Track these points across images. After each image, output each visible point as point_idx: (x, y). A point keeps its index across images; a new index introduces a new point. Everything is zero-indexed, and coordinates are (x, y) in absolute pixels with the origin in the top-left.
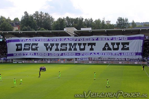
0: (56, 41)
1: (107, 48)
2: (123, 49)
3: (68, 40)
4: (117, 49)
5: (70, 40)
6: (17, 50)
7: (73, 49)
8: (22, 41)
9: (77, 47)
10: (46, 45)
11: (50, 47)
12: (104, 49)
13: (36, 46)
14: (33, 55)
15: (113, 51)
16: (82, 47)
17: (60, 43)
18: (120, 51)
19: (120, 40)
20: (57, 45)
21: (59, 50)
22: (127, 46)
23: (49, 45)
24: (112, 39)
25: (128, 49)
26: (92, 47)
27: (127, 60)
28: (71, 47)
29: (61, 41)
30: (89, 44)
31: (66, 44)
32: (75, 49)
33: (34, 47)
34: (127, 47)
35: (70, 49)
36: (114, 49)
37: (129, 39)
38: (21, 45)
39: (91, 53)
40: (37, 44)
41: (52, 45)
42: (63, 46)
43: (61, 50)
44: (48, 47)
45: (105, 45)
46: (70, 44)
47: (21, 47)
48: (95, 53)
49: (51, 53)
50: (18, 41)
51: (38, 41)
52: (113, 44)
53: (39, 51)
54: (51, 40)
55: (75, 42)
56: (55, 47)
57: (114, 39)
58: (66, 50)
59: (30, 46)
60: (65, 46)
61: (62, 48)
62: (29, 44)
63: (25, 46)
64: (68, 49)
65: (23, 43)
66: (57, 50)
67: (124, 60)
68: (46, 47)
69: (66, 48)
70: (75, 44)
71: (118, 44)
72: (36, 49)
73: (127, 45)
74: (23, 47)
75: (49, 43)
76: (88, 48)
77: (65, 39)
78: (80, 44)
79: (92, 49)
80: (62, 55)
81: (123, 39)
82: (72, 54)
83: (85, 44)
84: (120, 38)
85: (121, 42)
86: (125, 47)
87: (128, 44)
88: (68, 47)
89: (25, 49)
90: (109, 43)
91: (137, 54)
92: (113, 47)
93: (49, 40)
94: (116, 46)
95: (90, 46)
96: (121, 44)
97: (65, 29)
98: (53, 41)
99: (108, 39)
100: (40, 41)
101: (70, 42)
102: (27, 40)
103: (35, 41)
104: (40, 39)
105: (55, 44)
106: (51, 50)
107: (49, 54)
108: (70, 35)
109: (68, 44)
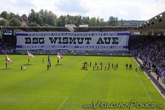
0: (59, 35)
1: (100, 42)
2: (113, 43)
4: (109, 43)
5: (70, 35)
6: (26, 43)
7: (73, 43)
8: (30, 35)
9: (76, 41)
11: (54, 40)
12: (98, 43)
13: (43, 40)
14: (40, 47)
15: (105, 45)
16: (80, 41)
17: (62, 37)
18: (111, 44)
19: (111, 35)
20: (60, 38)
22: (117, 41)
23: (53, 38)
24: (105, 35)
25: (117, 43)
26: (88, 41)
27: (116, 52)
28: (72, 41)
29: (63, 35)
30: (86, 39)
31: (67, 38)
32: (75, 43)
33: (41, 41)
34: (116, 42)
35: (71, 43)
36: (106, 43)
37: (118, 34)
38: (30, 39)
39: (88, 46)
40: (43, 39)
41: (56, 39)
42: (64, 40)
43: (64, 43)
44: (52, 40)
45: (99, 39)
46: (71, 39)
47: (30, 41)
48: (90, 46)
49: (55, 46)
51: (44, 35)
52: (105, 39)
53: (46, 44)
54: (55, 34)
55: (75, 37)
56: (58, 41)
57: (106, 35)
58: (67, 43)
60: (66, 40)
61: (64, 41)
62: (37, 39)
64: (69, 43)
65: (32, 38)
66: (60, 43)
67: (114, 52)
69: (68, 41)
70: (75, 39)
71: (110, 39)
72: (43, 42)
73: (116, 40)
74: (32, 41)
75: (53, 37)
76: (85, 42)
77: (66, 34)
78: (78, 39)
79: (88, 43)
81: (114, 34)
82: (72, 47)
83: (82, 39)
84: (111, 34)
85: (112, 37)
86: (115, 41)
87: (117, 38)
88: (69, 40)
89: (34, 43)
90: (103, 37)
91: (124, 47)
92: (106, 41)
93: (53, 35)
94: (108, 41)
95: (87, 40)
96: (112, 38)
97: (66, 26)
98: (56, 35)
99: (102, 35)
100: (46, 35)
101: (70, 37)
102: (34, 34)
103: (41, 35)
104: (46, 34)
105: (58, 38)
106: (55, 43)
107: (53, 46)
108: (70, 30)
109: (69, 38)
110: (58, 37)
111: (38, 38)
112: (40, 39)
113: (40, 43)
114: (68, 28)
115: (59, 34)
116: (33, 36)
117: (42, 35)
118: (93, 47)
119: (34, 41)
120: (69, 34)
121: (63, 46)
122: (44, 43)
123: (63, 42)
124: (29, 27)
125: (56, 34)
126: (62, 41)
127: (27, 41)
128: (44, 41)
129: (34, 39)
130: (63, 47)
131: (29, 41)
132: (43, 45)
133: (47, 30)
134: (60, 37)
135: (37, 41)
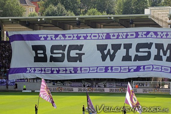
0: (126, 38)
3: (154, 36)
5: (159, 36)
7: (165, 58)
8: (46, 38)
10: (101, 48)
11: (112, 52)
13: (78, 51)
17: (135, 42)
20: (128, 47)
21: (133, 59)
23: (109, 47)
29: (137, 37)
31: (149, 46)
33: (73, 53)
35: (158, 58)
38: (43, 48)
40: (80, 47)
41: (116, 47)
42: (141, 50)
43: (137, 58)
44: (106, 52)
46: (159, 46)
47: (44, 53)
49: (112, 67)
50: (37, 38)
51: (82, 38)
53: (86, 62)
54: (114, 36)
56: (122, 52)
58: (148, 58)
59: (66, 53)
60: (147, 50)
61: (140, 54)
62: (63, 48)
63: (52, 52)
64: (153, 57)
65: (48, 45)
66: (127, 58)
68: (102, 53)
69: (149, 53)
72: (79, 58)
74: (48, 54)
75: (109, 43)
77: (148, 33)
80: (138, 69)
82: (161, 69)
88: (154, 51)
89: (53, 59)
93: (108, 37)
97: (147, 12)
98: (117, 38)
100: (89, 38)
101: (159, 41)
102: (56, 36)
103: (75, 38)
104: (89, 35)
105: (122, 46)
106: (112, 59)
107: (106, 69)
108: (160, 24)
109: (153, 46)
110: (122, 42)
111: (65, 46)
112: (72, 47)
113: (71, 59)
114: (153, 17)
115: (127, 35)
116: (52, 39)
117: (78, 38)
119: (54, 55)
120: (156, 33)
121: (135, 68)
122: (81, 61)
123: (136, 56)
124: (44, 18)
125: (118, 36)
126: (133, 52)
127: (37, 54)
128: (80, 55)
129: (54, 48)
130: (135, 71)
131: (43, 55)
132: (77, 64)
133: (93, 24)
134: (127, 41)
135: (63, 55)
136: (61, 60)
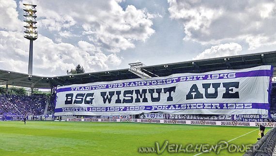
0: (117, 87)
1: (194, 94)
2: (225, 96)
3: (134, 85)
4: (215, 95)
5: (137, 85)
7: (141, 100)
8: (74, 90)
9: (148, 95)
10: (103, 94)
11: (109, 97)
12: (189, 97)
13: (91, 97)
14: (86, 111)
15: (205, 100)
16: (155, 95)
17: (123, 90)
18: (220, 99)
19: (220, 78)
20: (118, 93)
21: (122, 102)
22: (235, 90)
23: (108, 94)
24: (206, 78)
25: (236, 95)
26: (170, 94)
27: (235, 118)
28: (139, 97)
29: (123, 86)
30: (166, 90)
31: (131, 92)
32: (145, 100)
33: (88, 99)
34: (234, 92)
35: (138, 100)
36: (209, 96)
37: (238, 75)
38: (72, 95)
39: (169, 106)
40: (92, 95)
41: (112, 94)
42: (126, 95)
43: (125, 101)
44: (106, 97)
45: (191, 89)
46: (137, 92)
47: (72, 99)
48: (174, 106)
49: (110, 108)
50: (70, 89)
51: (94, 89)
52: (206, 86)
53: (94, 104)
54: (110, 86)
55: (145, 87)
56: (115, 97)
57: (209, 78)
58: (131, 101)
59: (84, 98)
60: (130, 95)
61: (126, 98)
62: (82, 95)
63: (76, 98)
64: (134, 100)
65: (75, 93)
66: (118, 101)
67: (230, 118)
68: (104, 98)
69: (132, 97)
70: (144, 91)
71: (216, 86)
72: (90, 102)
73: (234, 88)
74: (74, 99)
75: (108, 91)
76: (164, 96)
77: (130, 83)
78: (151, 91)
79: (170, 99)
80: (125, 109)
81: (227, 76)
82: (140, 108)
83: (159, 91)
84: (221, 75)
85: (222, 81)
86: (230, 92)
87: (236, 85)
88: (135, 96)
89: (76, 102)
90: (199, 84)
91: (256, 106)
92: (206, 91)
93: (107, 87)
94: (211, 90)
95: (168, 93)
96: (222, 85)
99: (198, 79)
100: (97, 88)
101: (137, 88)
102: (80, 88)
103: (90, 89)
104: (97, 86)
105: (115, 93)
106: (110, 102)
107: (107, 109)
109: (134, 92)
110: (115, 90)
111: (85, 94)
112: (88, 95)
113: (86, 102)
115: (118, 85)
116: (78, 90)
117: (92, 89)
118: (180, 106)
119: (77, 100)
120: (135, 83)
122: (92, 103)
123: (124, 99)
125: (113, 86)
126: (122, 97)
127: (67, 99)
128: (92, 99)
129: (78, 95)
130: (124, 110)
131: (70, 100)
132: (90, 105)
135: (82, 99)
136: (81, 102)
